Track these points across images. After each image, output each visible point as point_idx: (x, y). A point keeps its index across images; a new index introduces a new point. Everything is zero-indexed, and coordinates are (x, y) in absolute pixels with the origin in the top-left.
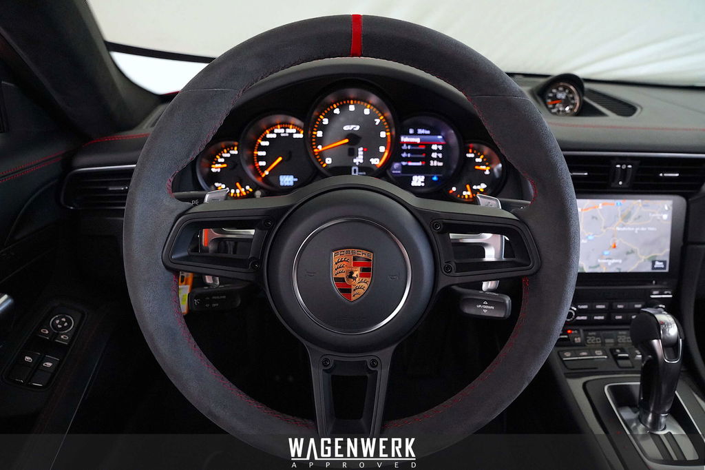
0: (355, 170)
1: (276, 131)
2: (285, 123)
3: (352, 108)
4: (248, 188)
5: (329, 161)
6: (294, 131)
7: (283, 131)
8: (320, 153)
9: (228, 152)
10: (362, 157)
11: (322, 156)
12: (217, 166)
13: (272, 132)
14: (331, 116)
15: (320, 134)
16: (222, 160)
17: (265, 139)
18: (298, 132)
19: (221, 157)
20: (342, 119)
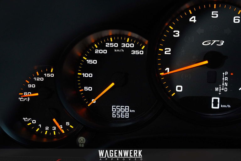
0: (216, 101)
1: (107, 45)
2: (120, 36)
3: (215, 15)
4: (68, 124)
5: (179, 89)
6: (132, 45)
7: (116, 45)
8: (168, 77)
9: (41, 75)
10: (226, 84)
11: (171, 81)
12: (26, 94)
13: (102, 47)
14: (184, 26)
15: (168, 51)
16: (33, 86)
17: (92, 56)
18: (137, 48)
19: (32, 82)
20: (200, 31)
